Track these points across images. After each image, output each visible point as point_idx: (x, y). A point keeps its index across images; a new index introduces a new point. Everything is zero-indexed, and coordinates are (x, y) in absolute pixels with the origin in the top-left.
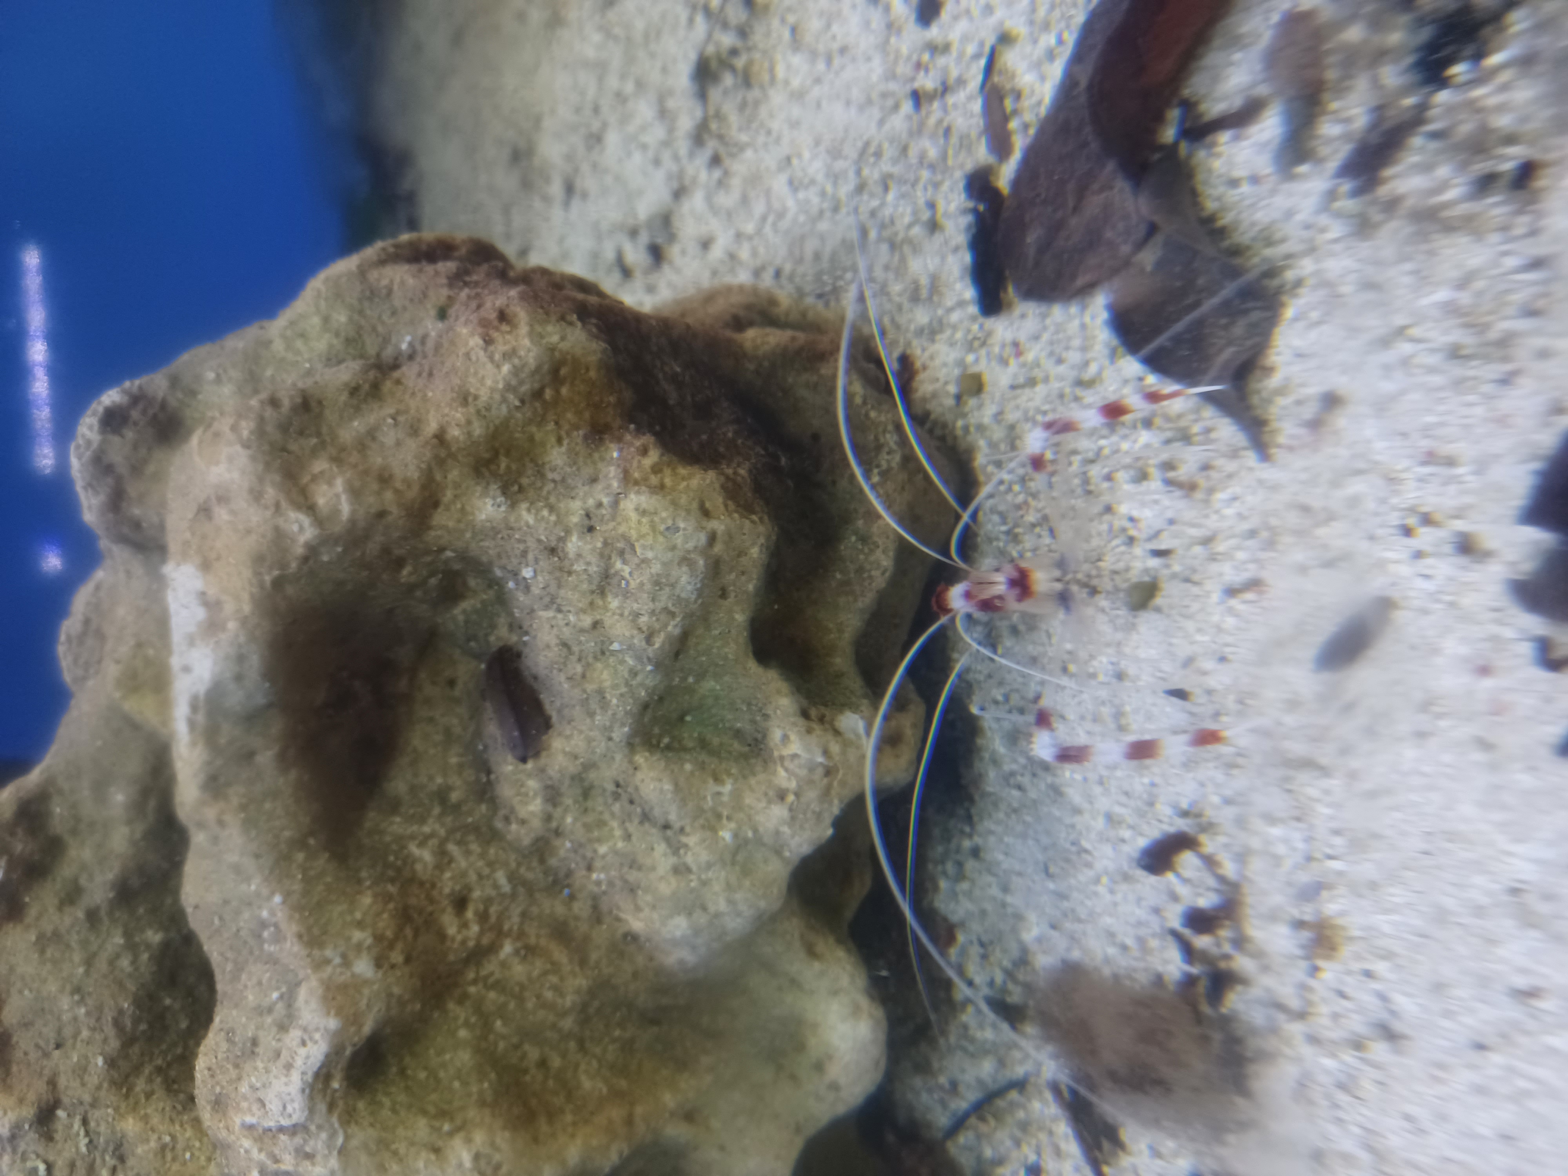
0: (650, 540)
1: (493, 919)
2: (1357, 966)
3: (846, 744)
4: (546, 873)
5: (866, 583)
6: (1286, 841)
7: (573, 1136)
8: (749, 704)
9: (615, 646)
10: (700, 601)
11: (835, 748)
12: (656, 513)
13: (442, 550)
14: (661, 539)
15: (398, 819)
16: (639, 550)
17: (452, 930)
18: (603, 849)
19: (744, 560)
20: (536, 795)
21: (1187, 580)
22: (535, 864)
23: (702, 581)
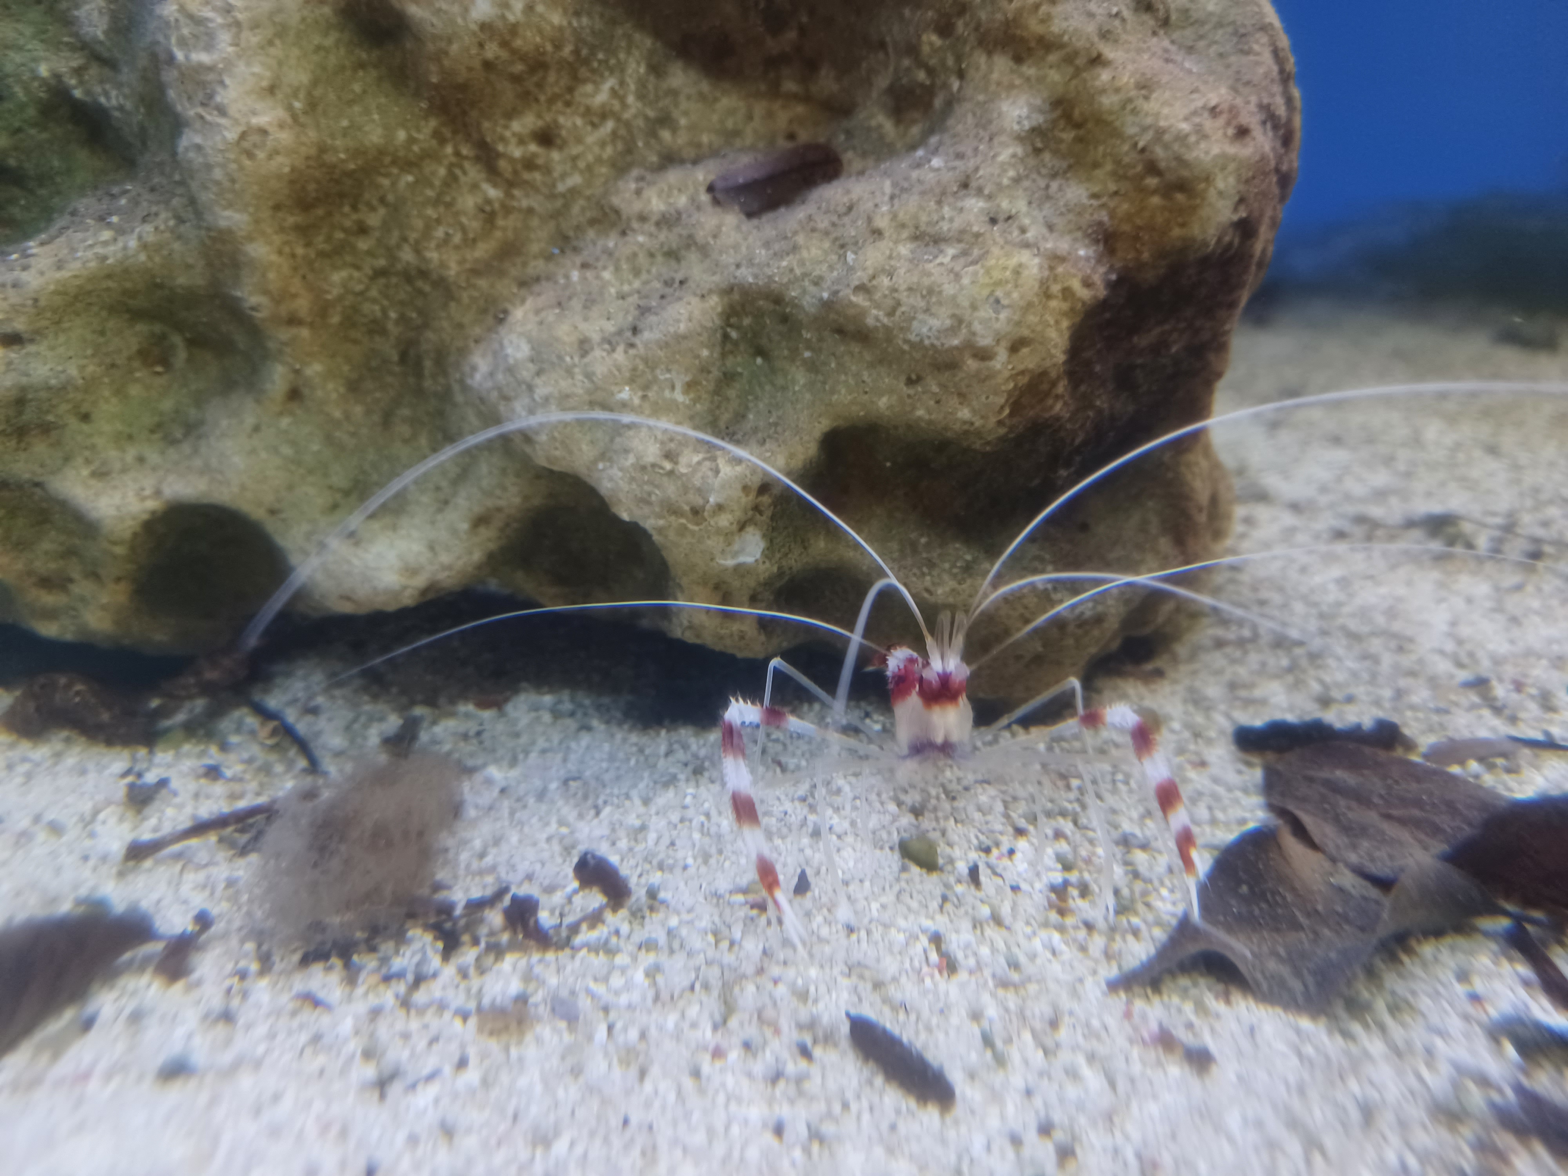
0: (983, 280)
1: (526, 176)
2: (472, 1053)
3: (728, 536)
4: (578, 228)
5: (915, 570)
6: (628, 986)
7: (280, 253)
8: (776, 424)
9: (850, 256)
10: (906, 347)
11: (724, 521)
12: (1016, 286)
13: (961, 75)
14: (985, 292)
15: (642, 70)
16: (971, 269)
17: (516, 126)
18: (607, 275)
19: (954, 401)
20: (670, 204)
21: (945, 899)
22: (588, 214)
23: (933, 345)
